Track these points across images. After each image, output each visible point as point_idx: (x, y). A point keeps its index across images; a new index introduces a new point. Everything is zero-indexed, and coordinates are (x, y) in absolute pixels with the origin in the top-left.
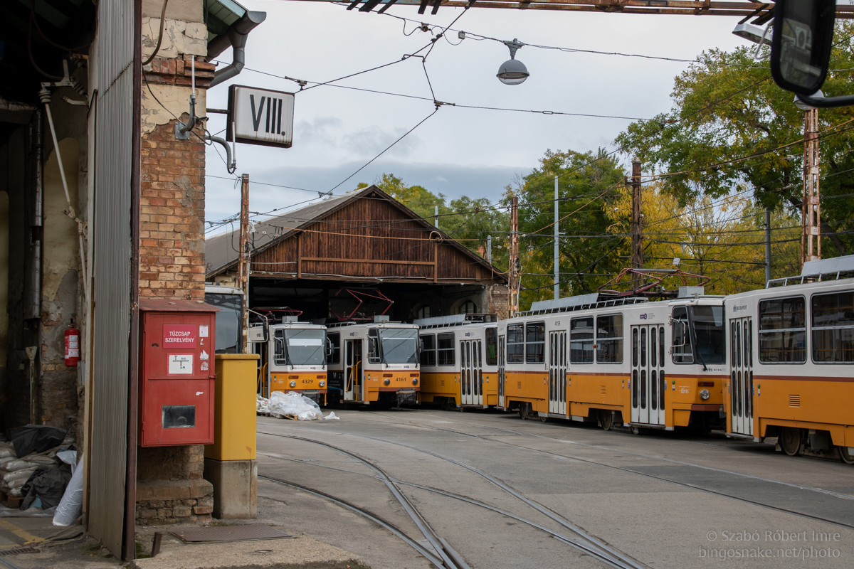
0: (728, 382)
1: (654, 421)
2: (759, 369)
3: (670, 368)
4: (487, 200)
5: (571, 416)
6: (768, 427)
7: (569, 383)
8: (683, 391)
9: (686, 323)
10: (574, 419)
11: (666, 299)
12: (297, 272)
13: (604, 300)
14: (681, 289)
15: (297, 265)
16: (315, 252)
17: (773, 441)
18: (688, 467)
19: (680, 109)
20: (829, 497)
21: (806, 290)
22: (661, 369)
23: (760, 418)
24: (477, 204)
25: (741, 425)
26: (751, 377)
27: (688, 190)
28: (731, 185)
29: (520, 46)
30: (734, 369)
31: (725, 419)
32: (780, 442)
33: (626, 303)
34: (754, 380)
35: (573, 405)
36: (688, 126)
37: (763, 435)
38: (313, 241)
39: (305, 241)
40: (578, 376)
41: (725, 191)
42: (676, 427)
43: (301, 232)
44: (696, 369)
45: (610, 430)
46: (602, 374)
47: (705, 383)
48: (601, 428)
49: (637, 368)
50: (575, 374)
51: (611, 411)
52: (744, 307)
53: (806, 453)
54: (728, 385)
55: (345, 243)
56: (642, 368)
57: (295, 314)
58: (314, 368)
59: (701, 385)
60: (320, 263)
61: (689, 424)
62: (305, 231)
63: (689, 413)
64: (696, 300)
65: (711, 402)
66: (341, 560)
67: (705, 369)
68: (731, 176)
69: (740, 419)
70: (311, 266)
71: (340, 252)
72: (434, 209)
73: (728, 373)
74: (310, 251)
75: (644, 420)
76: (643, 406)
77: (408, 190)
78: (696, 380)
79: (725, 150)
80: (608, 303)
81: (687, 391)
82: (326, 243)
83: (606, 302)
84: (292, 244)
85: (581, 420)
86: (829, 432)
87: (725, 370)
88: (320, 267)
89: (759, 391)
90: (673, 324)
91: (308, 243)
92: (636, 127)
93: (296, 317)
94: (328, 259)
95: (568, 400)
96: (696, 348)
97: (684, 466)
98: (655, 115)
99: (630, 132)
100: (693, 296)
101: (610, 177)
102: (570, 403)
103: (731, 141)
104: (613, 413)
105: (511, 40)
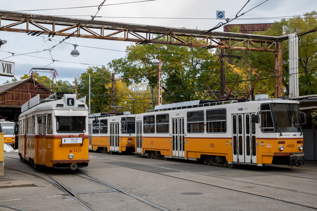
0: (136, 138)
1: (116, 150)
2: (144, 135)
3: (121, 135)
4: (68, 81)
5: (92, 149)
6: (146, 151)
7: (92, 139)
8: (124, 141)
9: (125, 122)
10: (94, 150)
11: (120, 115)
12: (5, 105)
13: (102, 115)
14: (124, 112)
15: (5, 103)
16: (11, 99)
17: (147, 155)
18: (123, 162)
19: (127, 56)
20: (156, 167)
21: (155, 114)
22: (118, 135)
23: (143, 148)
24: (64, 83)
25: (139, 150)
26: (141, 137)
27: (129, 81)
28: (142, 80)
29: (77, 46)
30: (137, 135)
31: (135, 149)
32: (149, 155)
33: (109, 116)
34: (142, 138)
35: (93, 146)
36: (129, 61)
37: (144, 153)
38: (10, 95)
39: (7, 95)
40: (95, 137)
41: (140, 82)
42: (122, 152)
43: (6, 92)
44: (128, 135)
45: (104, 153)
46: (102, 137)
47: (130, 139)
48: (101, 153)
49: (111, 135)
50: (94, 137)
51: (104, 147)
52: (140, 118)
53: (155, 158)
54: (136, 139)
55: (21, 96)
56: (113, 135)
57: (4, 118)
58: (11, 136)
59: (129, 139)
60: (13, 102)
61: (126, 151)
62: (8, 92)
63: (126, 147)
64: (128, 116)
65: (131, 144)
66: (30, 184)
67: (130, 135)
68: (142, 78)
69: (139, 149)
70: (10, 103)
71: (19, 99)
72: (50, 84)
73: (136, 136)
74: (9, 98)
75: (113, 150)
76: (113, 146)
77: (41, 77)
78: (127, 138)
79: (140, 69)
80: (104, 116)
81: (125, 141)
82: (15, 96)
83: (103, 116)
84: (3, 96)
85: (96, 150)
86: (160, 151)
87: (135, 135)
88: (13, 103)
89: (143, 141)
90: (121, 122)
91: (9, 96)
92: (114, 61)
93: (5, 120)
94: (16, 101)
95: (92, 144)
96: (128, 129)
97: (122, 162)
98: (120, 58)
99: (112, 62)
100: (127, 114)
101: (107, 76)
102: (92, 145)
103: (142, 67)
104: (105, 148)
105: (75, 44)
